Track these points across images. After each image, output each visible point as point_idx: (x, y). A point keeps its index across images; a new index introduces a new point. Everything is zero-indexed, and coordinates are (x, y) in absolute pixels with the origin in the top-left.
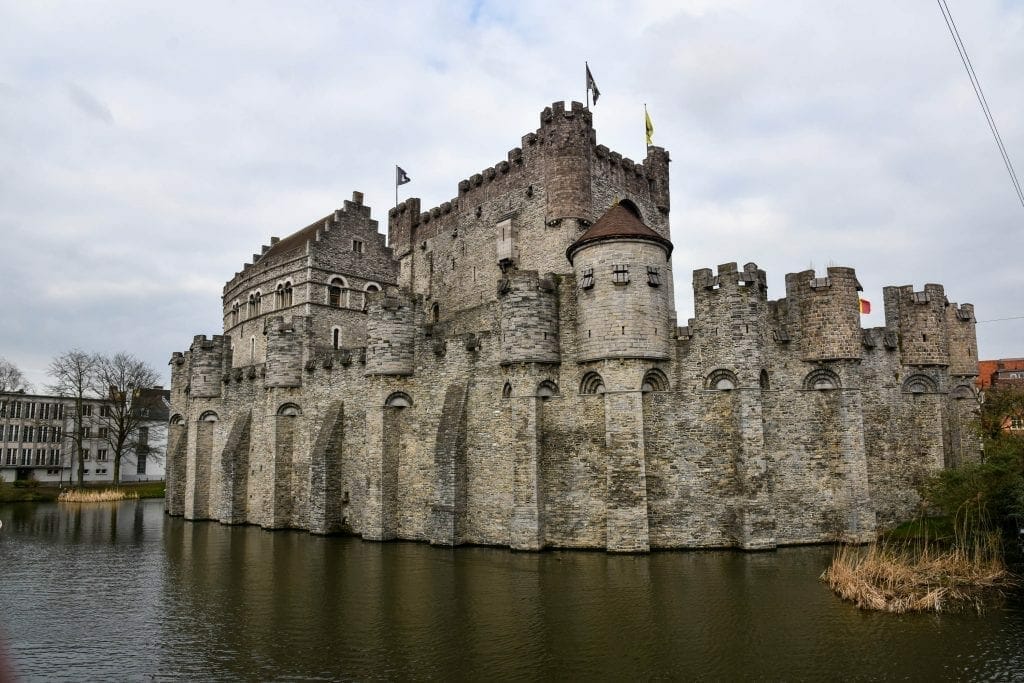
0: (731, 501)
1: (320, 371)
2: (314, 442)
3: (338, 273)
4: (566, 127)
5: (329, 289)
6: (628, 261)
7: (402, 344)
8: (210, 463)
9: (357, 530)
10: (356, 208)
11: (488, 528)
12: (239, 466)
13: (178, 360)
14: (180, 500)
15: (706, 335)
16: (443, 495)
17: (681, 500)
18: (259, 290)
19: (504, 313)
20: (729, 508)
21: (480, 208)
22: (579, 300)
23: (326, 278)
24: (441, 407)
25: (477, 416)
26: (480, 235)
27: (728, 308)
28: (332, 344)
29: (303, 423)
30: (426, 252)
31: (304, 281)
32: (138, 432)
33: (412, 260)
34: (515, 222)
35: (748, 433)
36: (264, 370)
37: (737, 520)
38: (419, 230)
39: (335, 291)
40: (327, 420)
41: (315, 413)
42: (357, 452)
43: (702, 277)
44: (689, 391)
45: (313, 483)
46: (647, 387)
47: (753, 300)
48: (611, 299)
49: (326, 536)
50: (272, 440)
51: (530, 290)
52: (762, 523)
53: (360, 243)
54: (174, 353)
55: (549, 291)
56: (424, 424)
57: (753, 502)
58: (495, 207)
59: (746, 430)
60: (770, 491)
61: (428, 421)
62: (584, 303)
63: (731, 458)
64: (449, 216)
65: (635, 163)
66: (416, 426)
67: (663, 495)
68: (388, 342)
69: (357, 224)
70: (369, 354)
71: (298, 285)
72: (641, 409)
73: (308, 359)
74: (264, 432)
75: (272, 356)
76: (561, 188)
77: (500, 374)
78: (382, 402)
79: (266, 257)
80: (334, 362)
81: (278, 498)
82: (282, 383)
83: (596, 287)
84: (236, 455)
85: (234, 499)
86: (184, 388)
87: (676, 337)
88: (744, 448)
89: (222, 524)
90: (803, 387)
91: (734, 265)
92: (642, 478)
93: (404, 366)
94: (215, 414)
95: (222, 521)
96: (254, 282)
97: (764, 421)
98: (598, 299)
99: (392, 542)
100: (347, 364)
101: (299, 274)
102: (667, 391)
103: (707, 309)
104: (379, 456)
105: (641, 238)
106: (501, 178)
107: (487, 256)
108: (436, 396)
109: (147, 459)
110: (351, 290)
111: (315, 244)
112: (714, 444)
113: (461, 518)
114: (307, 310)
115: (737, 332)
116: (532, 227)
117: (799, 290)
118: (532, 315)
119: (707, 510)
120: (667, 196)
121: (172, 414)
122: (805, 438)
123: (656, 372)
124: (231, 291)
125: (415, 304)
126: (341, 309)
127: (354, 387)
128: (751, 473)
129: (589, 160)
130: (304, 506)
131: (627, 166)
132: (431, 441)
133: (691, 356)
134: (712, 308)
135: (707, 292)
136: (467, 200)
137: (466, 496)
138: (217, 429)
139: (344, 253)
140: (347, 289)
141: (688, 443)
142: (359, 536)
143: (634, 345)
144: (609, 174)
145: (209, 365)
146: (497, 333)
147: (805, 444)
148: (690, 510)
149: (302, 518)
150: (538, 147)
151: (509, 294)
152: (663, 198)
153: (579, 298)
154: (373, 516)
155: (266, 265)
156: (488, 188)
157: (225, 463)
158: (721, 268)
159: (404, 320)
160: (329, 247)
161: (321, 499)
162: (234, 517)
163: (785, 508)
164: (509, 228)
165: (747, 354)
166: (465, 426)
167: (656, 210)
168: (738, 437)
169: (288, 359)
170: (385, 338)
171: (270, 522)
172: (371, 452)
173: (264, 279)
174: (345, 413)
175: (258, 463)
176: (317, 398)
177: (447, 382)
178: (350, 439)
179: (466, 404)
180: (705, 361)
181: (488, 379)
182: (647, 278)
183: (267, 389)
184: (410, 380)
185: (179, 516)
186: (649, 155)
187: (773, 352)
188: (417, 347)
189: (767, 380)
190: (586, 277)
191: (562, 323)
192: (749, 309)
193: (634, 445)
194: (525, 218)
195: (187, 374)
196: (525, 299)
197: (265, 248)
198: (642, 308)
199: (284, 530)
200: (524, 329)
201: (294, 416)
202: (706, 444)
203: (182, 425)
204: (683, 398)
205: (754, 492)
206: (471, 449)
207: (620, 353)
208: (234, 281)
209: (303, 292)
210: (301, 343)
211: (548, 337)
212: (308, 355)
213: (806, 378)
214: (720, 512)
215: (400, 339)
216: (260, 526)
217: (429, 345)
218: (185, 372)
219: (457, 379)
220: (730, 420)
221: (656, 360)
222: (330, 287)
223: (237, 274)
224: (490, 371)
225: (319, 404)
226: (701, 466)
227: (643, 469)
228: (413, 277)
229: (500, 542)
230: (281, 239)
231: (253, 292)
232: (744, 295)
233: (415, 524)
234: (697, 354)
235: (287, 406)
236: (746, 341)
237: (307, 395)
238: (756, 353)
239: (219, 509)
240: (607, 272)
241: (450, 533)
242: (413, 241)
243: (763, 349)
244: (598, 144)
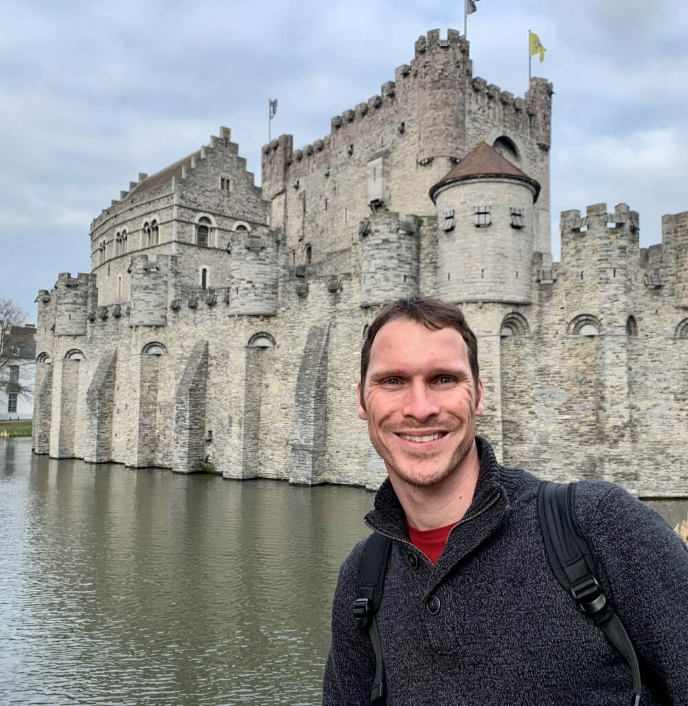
0: (591, 450)
1: (185, 310)
2: (179, 381)
3: (205, 212)
4: (441, 57)
5: (196, 227)
6: (490, 203)
7: (265, 285)
8: (75, 402)
9: (219, 469)
10: (224, 143)
11: (345, 467)
12: (104, 405)
13: (45, 299)
14: (45, 438)
15: (570, 278)
16: (303, 434)
17: (539, 446)
18: (125, 227)
19: (364, 255)
20: (589, 457)
21: (352, 146)
22: (440, 243)
23: (192, 217)
24: (303, 348)
25: (337, 357)
26: (352, 175)
27: (595, 251)
28: (200, 283)
29: (168, 362)
30: (299, 191)
31: (170, 219)
32: (8, 370)
33: (286, 200)
34: (386, 160)
35: (610, 381)
36: (129, 308)
37: (597, 469)
38: (291, 168)
39: (203, 230)
40: (192, 359)
41: (181, 353)
42: (221, 391)
43: (568, 218)
44: (550, 336)
45: (177, 422)
46: (507, 332)
47: (623, 242)
48: (472, 242)
49: (189, 474)
50: (137, 379)
51: (391, 232)
52: (624, 474)
53: (228, 181)
54: (40, 291)
55: (410, 234)
56: (286, 364)
57: (614, 452)
58: (367, 145)
59: (609, 378)
60: (634, 441)
61: (290, 361)
62: (445, 245)
63: (593, 406)
64: (322, 154)
65: (515, 97)
66: (279, 366)
67: (521, 440)
68: (251, 282)
69: (225, 161)
70: (233, 294)
71: (164, 223)
72: (498, 353)
73: (173, 298)
74: (129, 371)
75: (137, 294)
76: (433, 125)
77: (361, 316)
78: (245, 342)
79: (134, 193)
80: (200, 302)
81: (143, 437)
82: (147, 322)
83: (456, 230)
84: (101, 394)
85: (98, 438)
86: (51, 326)
87: (539, 281)
88: (606, 396)
89: (86, 462)
90: (675, 335)
91: (604, 206)
92: (498, 422)
93: (268, 307)
94: (80, 352)
95: (86, 459)
96: (120, 220)
97: (630, 369)
98: (458, 242)
99: (252, 480)
100: (212, 304)
101: (166, 212)
102: (527, 335)
103: (573, 252)
104: (242, 395)
105: (505, 177)
106: (373, 114)
107: (358, 197)
108: (298, 337)
109: (18, 398)
110: (219, 229)
111: (182, 182)
112: (576, 390)
113: (320, 457)
114: (174, 249)
115: (603, 276)
116: (404, 165)
117: (676, 232)
118: (392, 258)
119: (567, 458)
120: (549, 132)
121: (38, 352)
122: (675, 387)
123: (516, 316)
124: (98, 228)
125: (278, 245)
126: (209, 248)
127: (219, 326)
128: (613, 421)
129: (464, 94)
130: (168, 445)
131: (505, 100)
132: (293, 381)
133: (554, 300)
134: (578, 251)
135: (574, 234)
136: (340, 137)
137: (325, 435)
138: (82, 367)
139: (211, 191)
140: (215, 228)
141: (548, 389)
142: (220, 474)
143: (493, 289)
144: (486, 108)
145: (74, 303)
146: (358, 275)
147: (675, 394)
148: (548, 457)
149: (166, 455)
150: (412, 79)
151: (369, 235)
152: (545, 134)
153: (440, 240)
154: (235, 455)
155: (132, 202)
156: (360, 124)
157: (90, 401)
158: (590, 210)
159: (267, 261)
160: (195, 184)
161: (185, 437)
162: (98, 455)
163: (650, 459)
164: (380, 167)
165: (613, 298)
166: (325, 367)
167: (536, 147)
168: (601, 384)
169: (152, 298)
170: (248, 279)
171: (134, 460)
172: (234, 391)
173: (130, 216)
174: (210, 353)
175: (123, 402)
176: (182, 337)
177: (309, 323)
178: (214, 378)
179: (327, 345)
180: (568, 306)
181: (349, 321)
182: (509, 220)
183: (131, 327)
184: (273, 320)
185: (44, 454)
186: (531, 87)
187: (642, 297)
188: (280, 289)
189: (635, 325)
190: (447, 218)
191: (422, 265)
192: (617, 252)
193: (491, 389)
194: (396, 157)
195: (54, 312)
196: (385, 241)
197: (133, 185)
198: (503, 251)
199: (148, 468)
200: (383, 272)
201: (158, 355)
202: (567, 390)
203: (49, 364)
204: (544, 343)
205: (616, 442)
206: (330, 390)
207: (478, 297)
208: (100, 218)
209: (169, 230)
210: (166, 282)
211: (407, 280)
212: (174, 294)
213: (679, 325)
214: (580, 460)
215: (261, 280)
216: (124, 464)
217: (292, 287)
218: (51, 310)
219: (318, 321)
220: (594, 367)
221: (517, 305)
222: (197, 225)
223: (103, 211)
224: (351, 313)
225: (185, 344)
226: (560, 413)
227: (499, 413)
228: (286, 217)
229: (357, 482)
230: (149, 175)
231: (120, 230)
232: (613, 237)
233: (275, 463)
234: (559, 298)
235: (152, 345)
236: (613, 285)
237: (173, 334)
238: (623, 298)
239: (85, 448)
240: (469, 213)
241: (308, 472)
242: (285, 179)
243: (632, 294)
244: (474, 76)
